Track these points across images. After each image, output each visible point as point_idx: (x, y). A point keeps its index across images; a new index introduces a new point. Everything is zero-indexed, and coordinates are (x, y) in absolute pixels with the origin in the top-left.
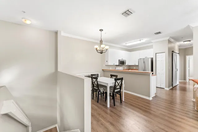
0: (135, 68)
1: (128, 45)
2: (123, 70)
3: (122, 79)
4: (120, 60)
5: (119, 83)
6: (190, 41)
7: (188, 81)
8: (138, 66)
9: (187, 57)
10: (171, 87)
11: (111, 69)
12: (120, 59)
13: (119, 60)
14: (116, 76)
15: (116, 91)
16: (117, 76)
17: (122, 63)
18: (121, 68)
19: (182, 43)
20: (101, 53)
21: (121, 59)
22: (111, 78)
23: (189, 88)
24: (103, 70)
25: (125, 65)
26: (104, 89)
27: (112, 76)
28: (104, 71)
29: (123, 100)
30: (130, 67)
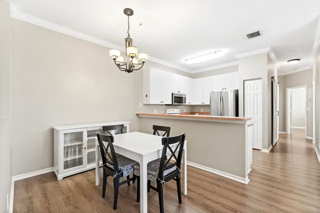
0: (202, 111)
1: (189, 62)
2: (180, 114)
3: (182, 138)
4: (175, 94)
5: (173, 151)
6: (299, 60)
7: (289, 132)
8: (209, 106)
9: (289, 91)
10: (271, 147)
11: (155, 112)
12: (175, 92)
13: (172, 94)
14: (167, 130)
15: (166, 173)
16: (169, 128)
17: (178, 100)
18: (176, 111)
19: (284, 63)
20: (129, 71)
21: (177, 93)
22: (154, 134)
23: (291, 146)
24: (137, 115)
25: (184, 104)
26: (133, 167)
27: (156, 129)
28: (140, 117)
29: (186, 193)
30: (193, 109)
